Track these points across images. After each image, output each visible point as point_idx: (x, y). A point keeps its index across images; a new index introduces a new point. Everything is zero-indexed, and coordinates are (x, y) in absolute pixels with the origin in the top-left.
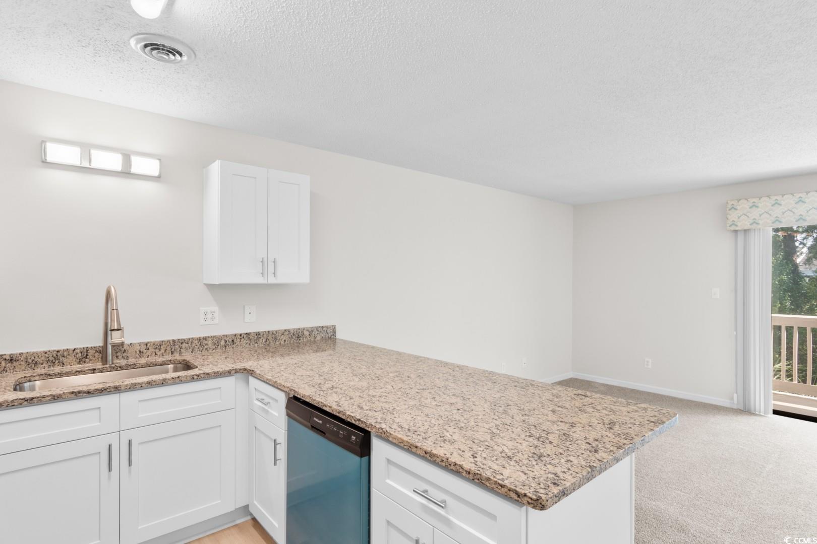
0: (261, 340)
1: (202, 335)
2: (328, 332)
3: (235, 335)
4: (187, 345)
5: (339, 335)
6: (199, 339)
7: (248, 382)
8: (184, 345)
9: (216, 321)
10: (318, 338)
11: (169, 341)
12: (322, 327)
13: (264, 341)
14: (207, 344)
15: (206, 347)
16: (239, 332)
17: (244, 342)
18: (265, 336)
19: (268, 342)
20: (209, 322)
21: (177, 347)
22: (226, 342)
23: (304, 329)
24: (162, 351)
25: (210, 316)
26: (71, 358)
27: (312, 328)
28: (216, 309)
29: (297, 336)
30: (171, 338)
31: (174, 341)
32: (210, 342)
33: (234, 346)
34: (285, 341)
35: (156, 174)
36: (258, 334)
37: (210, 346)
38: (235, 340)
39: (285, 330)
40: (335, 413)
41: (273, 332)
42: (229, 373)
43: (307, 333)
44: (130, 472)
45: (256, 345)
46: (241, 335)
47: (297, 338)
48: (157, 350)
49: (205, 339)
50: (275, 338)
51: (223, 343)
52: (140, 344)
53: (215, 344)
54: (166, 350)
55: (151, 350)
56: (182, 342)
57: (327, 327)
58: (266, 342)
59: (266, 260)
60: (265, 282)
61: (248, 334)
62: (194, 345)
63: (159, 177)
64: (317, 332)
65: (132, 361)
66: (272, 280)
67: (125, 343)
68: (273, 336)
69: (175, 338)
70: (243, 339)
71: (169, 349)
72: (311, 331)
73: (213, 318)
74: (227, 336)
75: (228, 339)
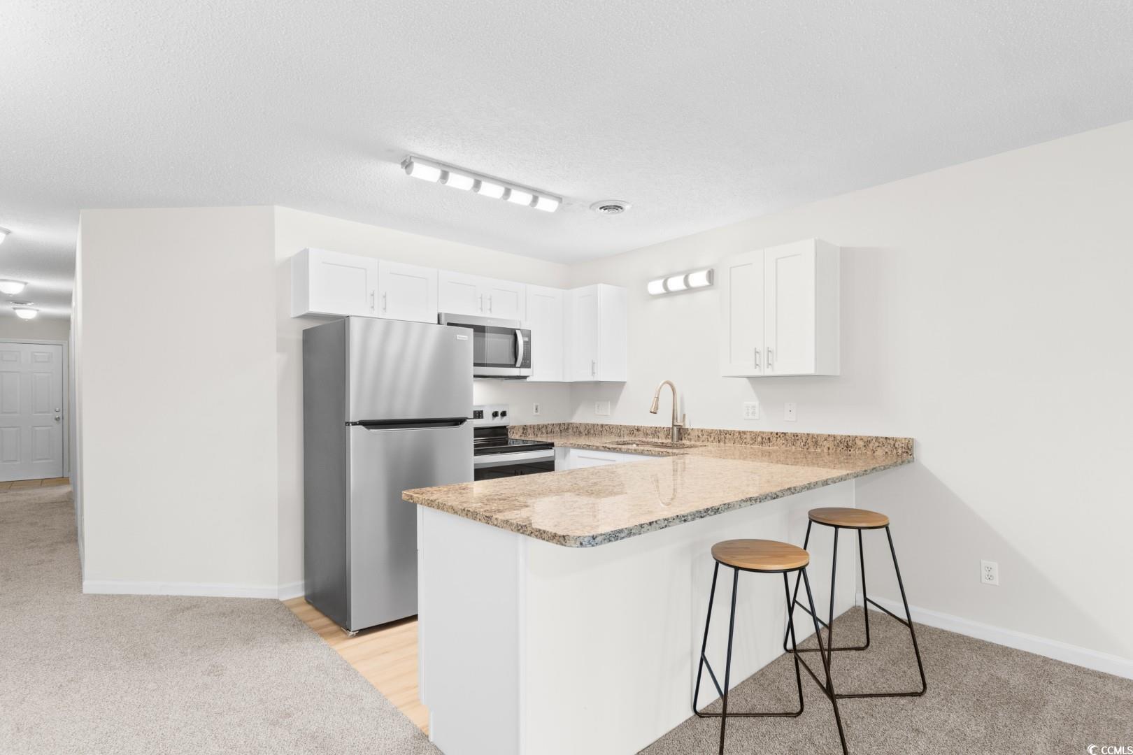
0: (799, 442)
1: (742, 429)
2: (897, 446)
3: (772, 433)
4: (730, 436)
6: (739, 433)
8: (728, 436)
9: (756, 417)
11: (716, 430)
12: (886, 438)
13: (802, 444)
14: (746, 438)
15: (745, 441)
16: (775, 430)
17: (780, 441)
18: (804, 438)
19: (807, 446)
20: (750, 417)
21: (723, 436)
22: (762, 438)
23: (856, 437)
24: (712, 439)
25: (751, 410)
26: (662, 435)
27: (870, 437)
28: (756, 403)
29: (846, 444)
30: (718, 428)
31: (720, 431)
32: (748, 436)
33: (771, 444)
34: (829, 448)
36: (796, 435)
37: (748, 440)
38: (771, 439)
39: (829, 435)
41: (813, 436)
43: (861, 443)
45: (794, 447)
46: (777, 434)
47: (845, 448)
48: (709, 437)
49: (744, 433)
50: (816, 443)
51: (759, 439)
52: (698, 430)
53: (753, 439)
54: (714, 438)
55: (705, 436)
56: (727, 432)
57: (895, 440)
58: (804, 445)
61: (785, 434)
62: (735, 437)
63: (712, 285)
64: (877, 444)
65: (693, 442)
67: (686, 427)
68: (814, 440)
69: (721, 429)
70: (779, 439)
71: (716, 437)
72: (868, 442)
73: (753, 413)
74: (763, 433)
75: (764, 436)
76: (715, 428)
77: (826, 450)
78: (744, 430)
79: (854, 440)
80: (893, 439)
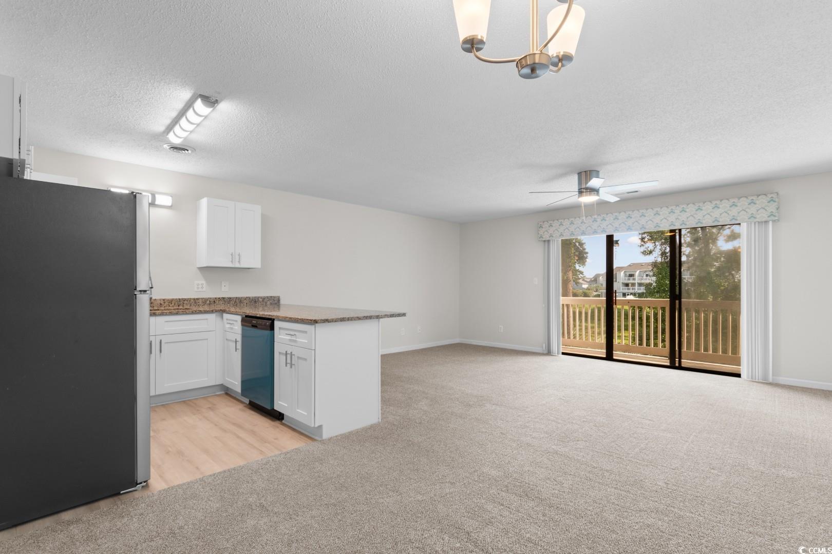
1: (196, 297)
2: (275, 300)
3: (216, 298)
4: (187, 302)
5: (282, 302)
6: (194, 299)
7: (222, 317)
8: (185, 302)
9: (204, 289)
10: (268, 303)
11: (176, 299)
12: (271, 297)
13: (232, 303)
15: (198, 304)
16: (218, 296)
18: (234, 300)
19: (236, 303)
20: (200, 290)
21: (181, 303)
22: (210, 302)
23: (259, 297)
24: (173, 304)
25: (200, 286)
28: (204, 282)
29: (254, 301)
30: (177, 297)
31: (179, 299)
32: (200, 301)
33: (215, 304)
34: (247, 303)
35: (170, 205)
36: (230, 298)
37: (201, 303)
38: (215, 301)
39: (247, 297)
40: (261, 316)
41: (239, 298)
42: (212, 312)
43: (261, 300)
44: (160, 356)
45: (229, 305)
46: (219, 298)
47: (254, 303)
48: (170, 304)
49: (198, 299)
50: (241, 302)
51: (208, 302)
52: (160, 300)
53: (203, 302)
55: (167, 303)
56: (184, 300)
57: (274, 297)
59: (234, 253)
60: (234, 266)
61: (224, 298)
62: (191, 302)
63: (171, 206)
64: (267, 300)
66: (237, 265)
67: (153, 298)
68: (239, 300)
70: (220, 301)
71: (176, 303)
72: (264, 298)
73: (202, 288)
74: (211, 298)
75: (211, 300)
76: (175, 297)
77: (245, 304)
78: (197, 297)
79: (258, 299)
80: (273, 297)
